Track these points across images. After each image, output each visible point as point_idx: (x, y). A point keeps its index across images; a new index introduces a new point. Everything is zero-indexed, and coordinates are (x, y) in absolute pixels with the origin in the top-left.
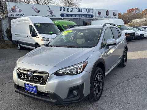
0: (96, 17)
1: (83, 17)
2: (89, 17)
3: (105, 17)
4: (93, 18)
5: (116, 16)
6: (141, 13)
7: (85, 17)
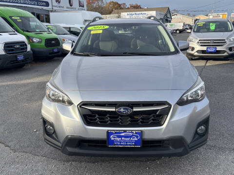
0: (52, 6)
1: (31, 4)
2: (42, 6)
3: (68, 8)
4: (49, 8)
5: (83, 7)
6: (105, 6)
7: (35, 5)
